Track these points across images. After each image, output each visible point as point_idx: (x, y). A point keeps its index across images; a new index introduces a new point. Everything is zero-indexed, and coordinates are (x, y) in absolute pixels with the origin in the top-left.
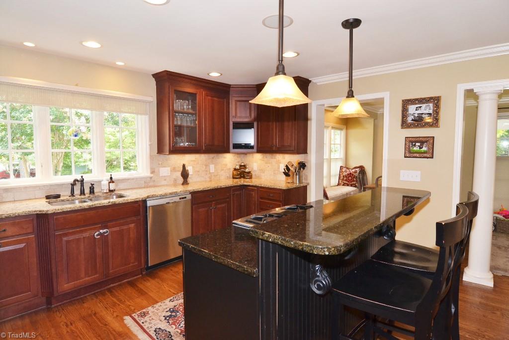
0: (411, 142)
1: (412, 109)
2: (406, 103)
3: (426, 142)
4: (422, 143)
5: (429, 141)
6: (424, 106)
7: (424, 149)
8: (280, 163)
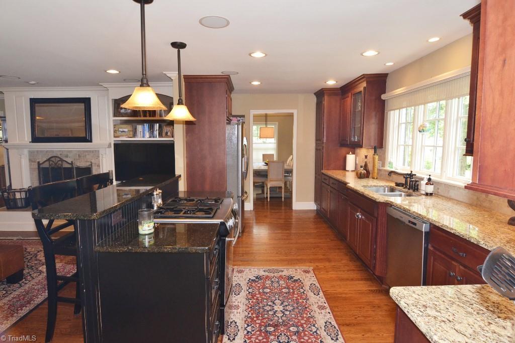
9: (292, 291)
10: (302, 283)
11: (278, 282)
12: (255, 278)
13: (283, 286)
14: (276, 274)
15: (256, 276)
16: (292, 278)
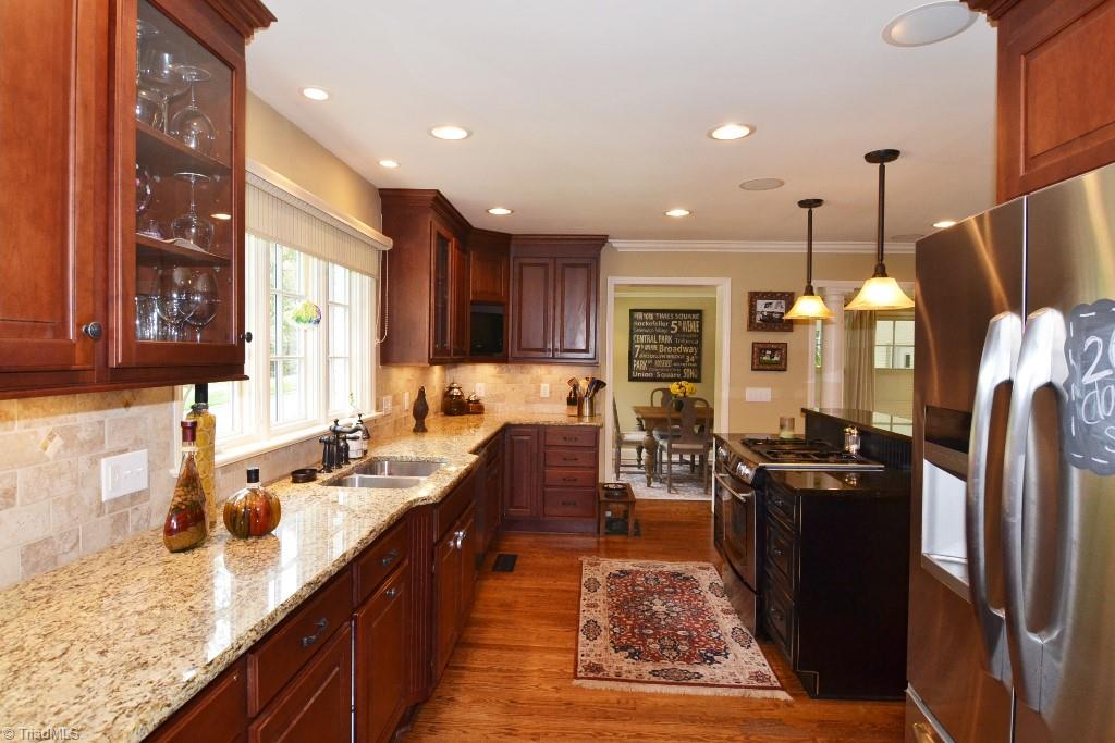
0: (759, 350)
1: (760, 305)
2: (754, 297)
3: (777, 349)
4: (773, 351)
5: (781, 349)
6: (775, 302)
7: (776, 358)
8: (542, 382)
9: (636, 630)
10: (612, 642)
11: (663, 648)
12: (716, 658)
13: (652, 640)
14: (669, 665)
15: (715, 665)
16: (631, 656)
